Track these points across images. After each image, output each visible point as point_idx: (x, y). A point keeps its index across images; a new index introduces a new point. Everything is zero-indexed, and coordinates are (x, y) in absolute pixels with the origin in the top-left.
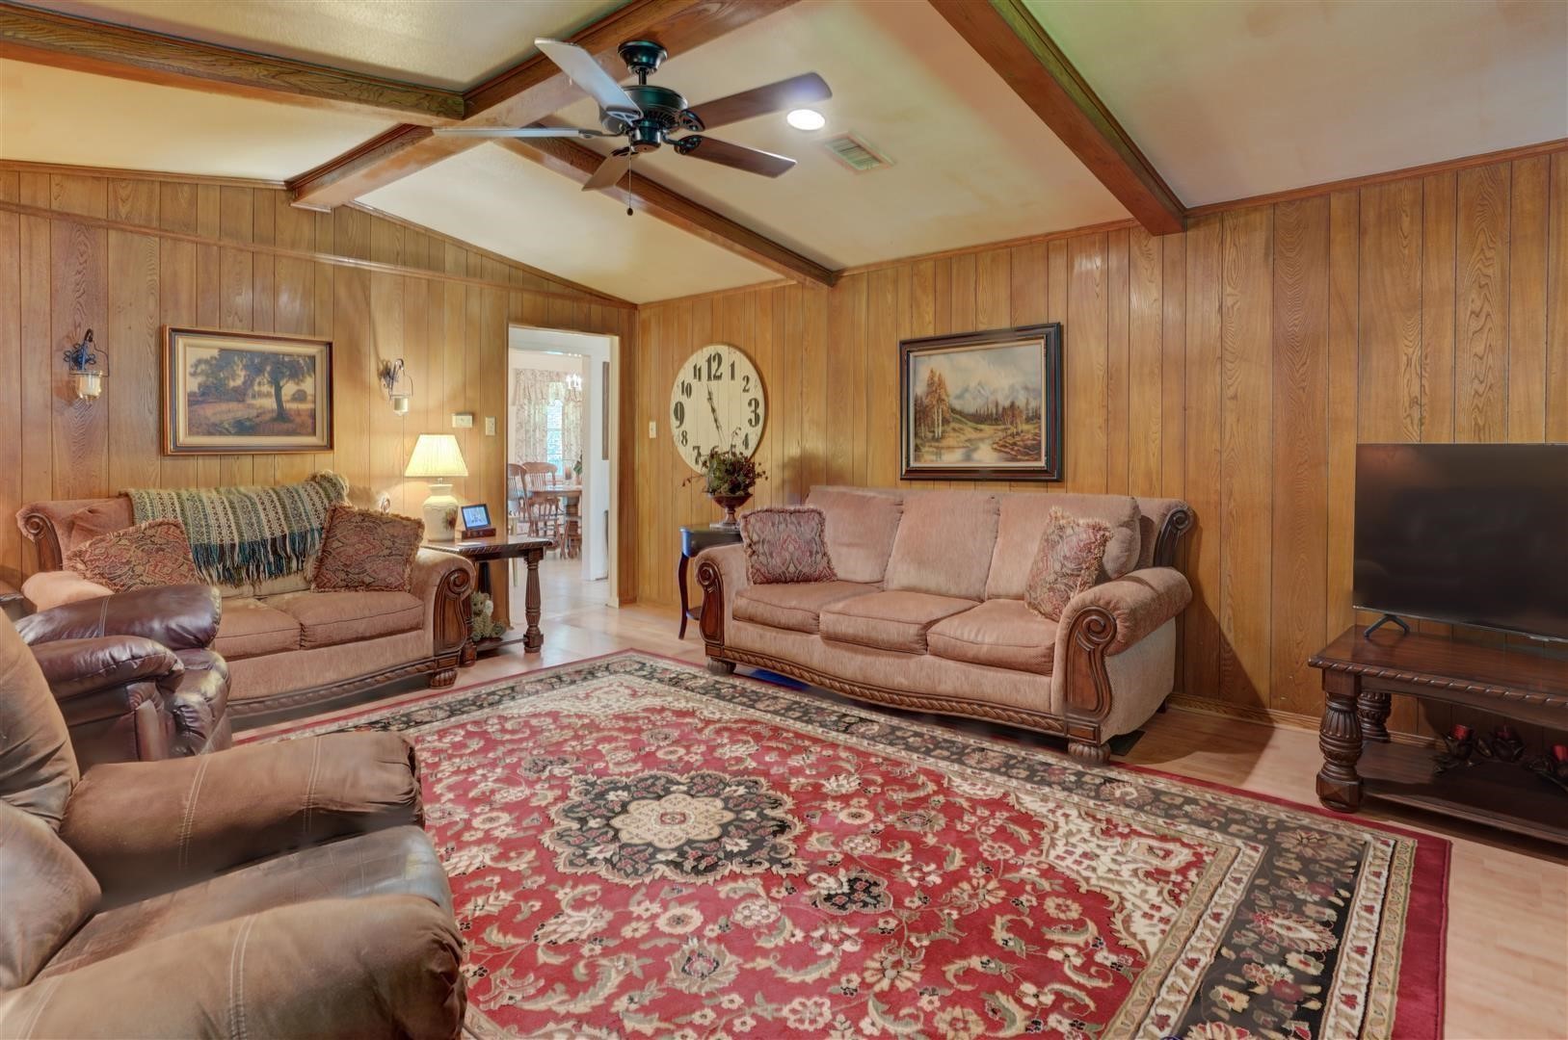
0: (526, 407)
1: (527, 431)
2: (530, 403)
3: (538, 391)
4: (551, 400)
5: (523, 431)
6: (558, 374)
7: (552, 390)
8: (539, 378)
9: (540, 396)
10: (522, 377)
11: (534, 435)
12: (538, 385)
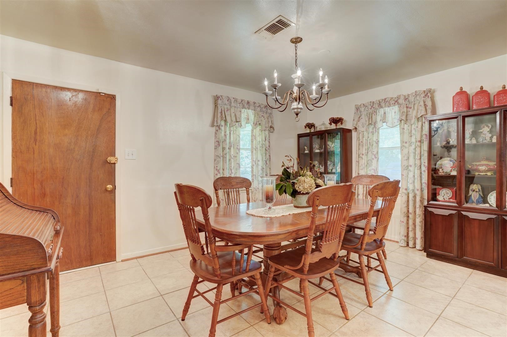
0: (223, 128)
1: (224, 149)
2: (226, 124)
3: (233, 115)
4: (243, 123)
5: (220, 148)
6: (248, 103)
7: (244, 116)
8: (233, 104)
9: (234, 119)
10: (219, 102)
11: (230, 152)
12: (232, 110)
